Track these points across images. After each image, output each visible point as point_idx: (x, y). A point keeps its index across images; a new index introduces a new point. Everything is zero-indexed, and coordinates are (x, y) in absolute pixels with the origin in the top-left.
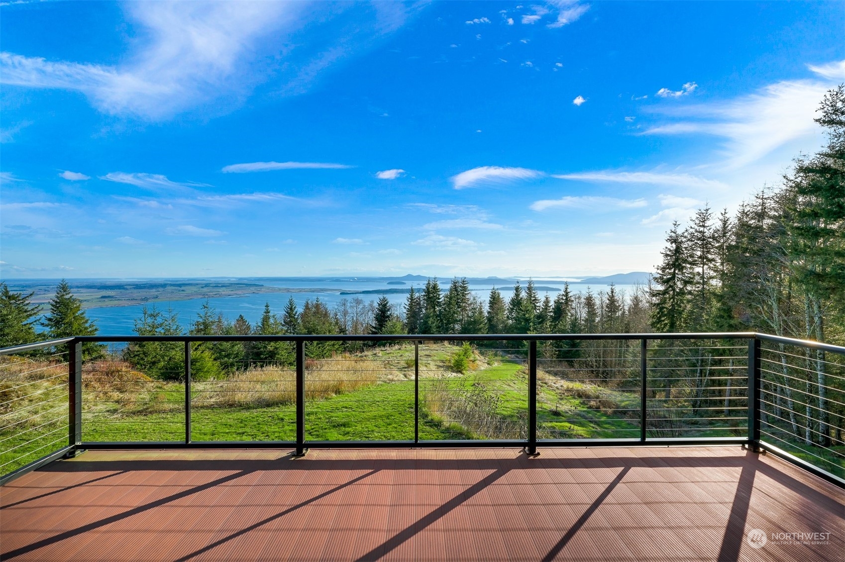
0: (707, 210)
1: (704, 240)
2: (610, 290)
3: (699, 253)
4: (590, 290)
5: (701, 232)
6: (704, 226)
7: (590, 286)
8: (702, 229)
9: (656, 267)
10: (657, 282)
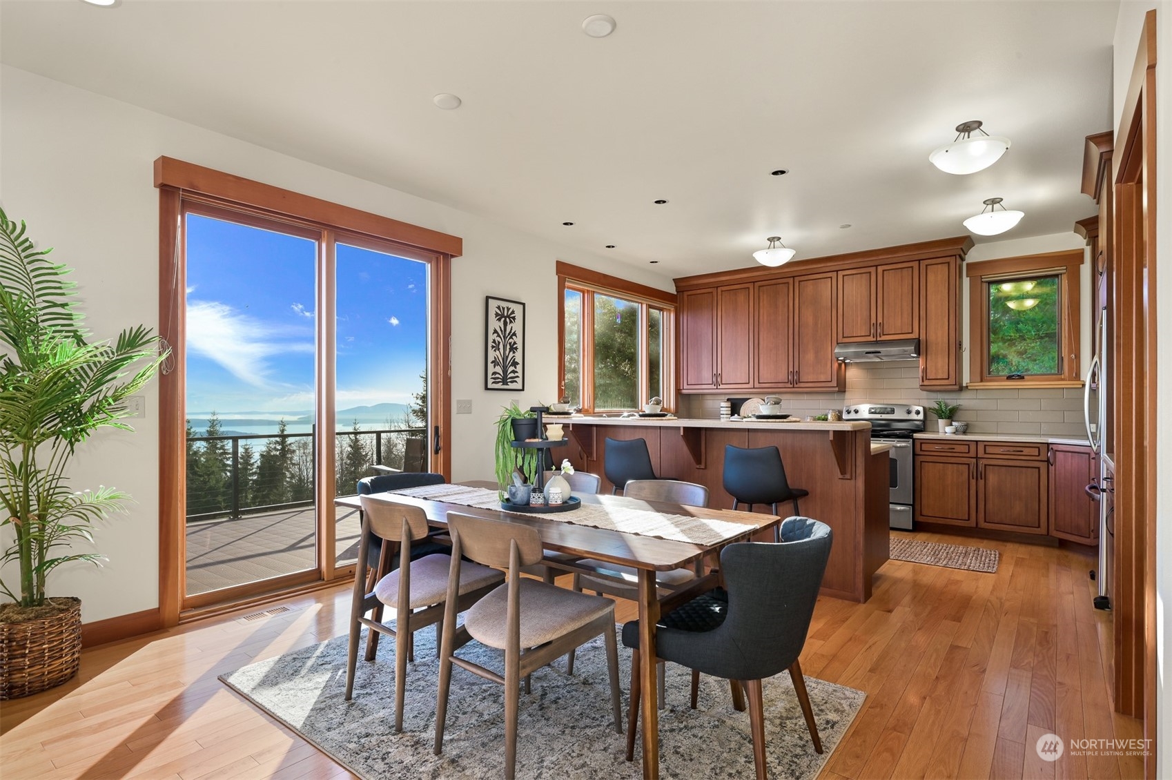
10: (416, 415)
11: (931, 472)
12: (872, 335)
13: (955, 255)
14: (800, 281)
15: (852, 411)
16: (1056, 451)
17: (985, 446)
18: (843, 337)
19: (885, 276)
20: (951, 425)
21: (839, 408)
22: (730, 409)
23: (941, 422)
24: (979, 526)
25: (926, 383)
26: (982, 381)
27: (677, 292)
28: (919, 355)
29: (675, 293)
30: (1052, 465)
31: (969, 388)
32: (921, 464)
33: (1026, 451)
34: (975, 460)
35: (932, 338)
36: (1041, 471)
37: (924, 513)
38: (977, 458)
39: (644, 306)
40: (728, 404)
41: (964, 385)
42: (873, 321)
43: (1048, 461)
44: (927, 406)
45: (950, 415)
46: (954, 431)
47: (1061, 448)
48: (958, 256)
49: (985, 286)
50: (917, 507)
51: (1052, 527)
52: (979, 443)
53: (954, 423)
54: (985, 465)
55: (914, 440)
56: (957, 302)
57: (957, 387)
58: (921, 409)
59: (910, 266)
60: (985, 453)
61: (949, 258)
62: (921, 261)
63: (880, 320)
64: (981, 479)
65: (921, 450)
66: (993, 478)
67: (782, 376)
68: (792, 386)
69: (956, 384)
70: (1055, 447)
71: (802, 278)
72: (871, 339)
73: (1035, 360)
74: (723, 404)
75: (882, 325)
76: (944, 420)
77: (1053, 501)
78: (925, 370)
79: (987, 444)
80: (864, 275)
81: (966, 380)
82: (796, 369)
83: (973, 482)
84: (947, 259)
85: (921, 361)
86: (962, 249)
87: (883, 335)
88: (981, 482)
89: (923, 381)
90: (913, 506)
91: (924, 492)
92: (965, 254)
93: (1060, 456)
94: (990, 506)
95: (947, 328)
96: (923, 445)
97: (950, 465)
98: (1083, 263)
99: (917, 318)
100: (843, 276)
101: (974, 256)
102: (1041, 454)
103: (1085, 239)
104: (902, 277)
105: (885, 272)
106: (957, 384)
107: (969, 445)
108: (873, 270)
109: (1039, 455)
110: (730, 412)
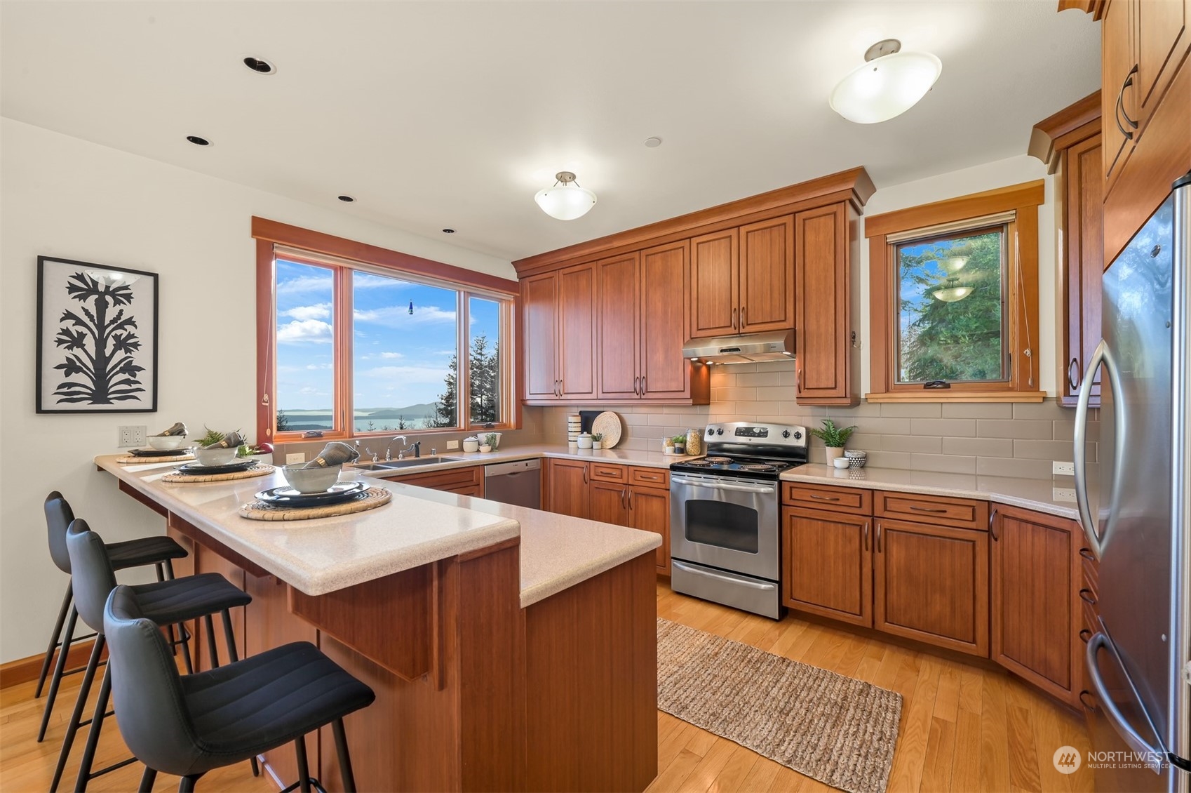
0: (483, 338)
1: (481, 369)
2: (399, 426)
3: (477, 383)
4: (373, 427)
5: (478, 360)
6: (480, 354)
7: (373, 421)
8: (479, 357)
9: (440, 396)
10: (442, 413)
11: (805, 534)
12: (733, 326)
13: (844, 201)
14: (647, 256)
15: (715, 431)
16: (1005, 516)
17: (885, 498)
18: (698, 330)
19: (749, 239)
20: (843, 456)
21: (701, 426)
22: (580, 425)
23: (830, 451)
24: (877, 628)
25: (805, 394)
26: (887, 391)
27: (520, 278)
28: (795, 352)
29: (517, 280)
30: (996, 540)
31: (869, 401)
32: (791, 520)
33: (952, 511)
34: (869, 520)
35: (812, 326)
36: (977, 549)
37: (796, 595)
38: (873, 516)
39: (462, 294)
40: (579, 419)
41: (863, 396)
42: (735, 305)
43: (989, 531)
44: (811, 426)
45: (842, 440)
46: (846, 465)
47: (1011, 512)
48: (847, 202)
49: (893, 250)
50: (786, 586)
51: (996, 647)
52: (875, 492)
53: (847, 454)
54: (886, 529)
55: (780, 482)
56: (848, 271)
57: (848, 401)
58: (803, 431)
59: (781, 222)
60: (885, 509)
61: (835, 206)
62: (796, 214)
63: (743, 304)
64: (880, 551)
65: (791, 498)
66: (897, 553)
67: (628, 385)
68: (638, 397)
69: (846, 397)
70: (1002, 511)
71: (650, 251)
72: (732, 330)
73: (969, 363)
74: (571, 419)
75: (746, 310)
76: (834, 449)
77: (999, 603)
78: (803, 375)
79: (887, 496)
80: (723, 240)
81: (865, 388)
82: (644, 374)
83: (867, 555)
84: (834, 208)
85: (797, 362)
86: (853, 190)
87: (748, 325)
88: (880, 557)
89: (800, 392)
90: (780, 583)
91: (796, 564)
92: (863, 205)
93: (1011, 526)
94: (893, 597)
95: (833, 312)
96: (794, 490)
97: (832, 524)
98: (1043, 203)
99: (792, 299)
100: (698, 244)
101: (875, 206)
102: (977, 517)
103: (1047, 162)
104: (771, 240)
105: (749, 234)
106: (848, 395)
107: (860, 495)
108: (733, 232)
109: (974, 520)
110: (579, 429)
